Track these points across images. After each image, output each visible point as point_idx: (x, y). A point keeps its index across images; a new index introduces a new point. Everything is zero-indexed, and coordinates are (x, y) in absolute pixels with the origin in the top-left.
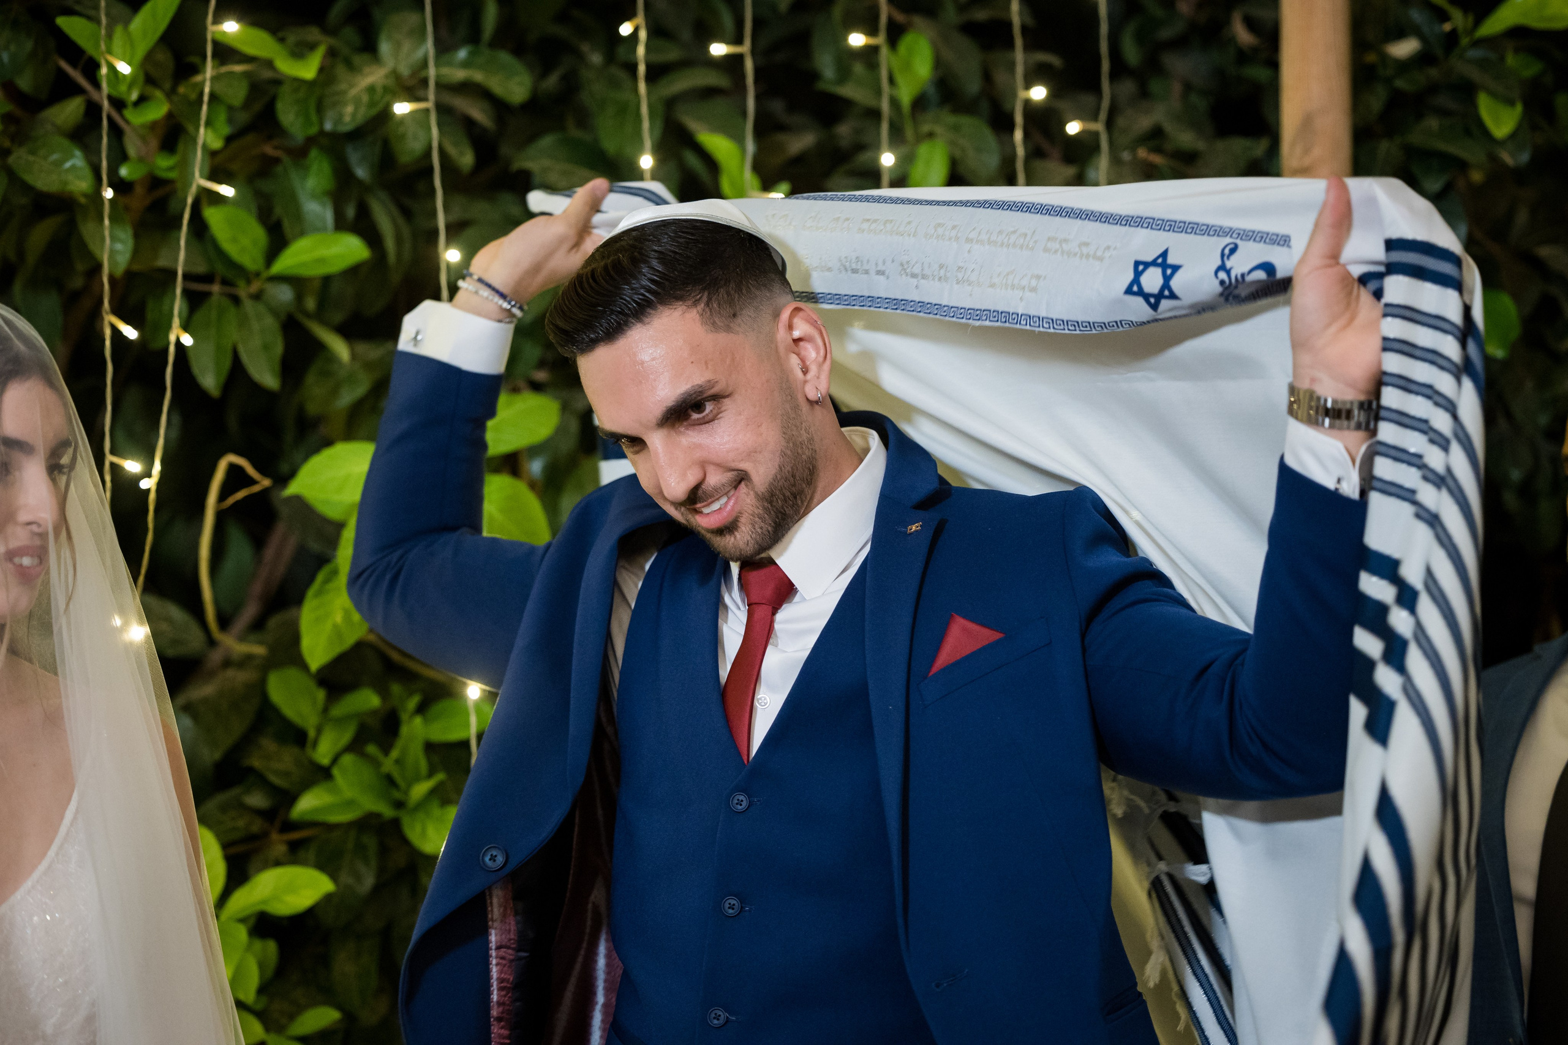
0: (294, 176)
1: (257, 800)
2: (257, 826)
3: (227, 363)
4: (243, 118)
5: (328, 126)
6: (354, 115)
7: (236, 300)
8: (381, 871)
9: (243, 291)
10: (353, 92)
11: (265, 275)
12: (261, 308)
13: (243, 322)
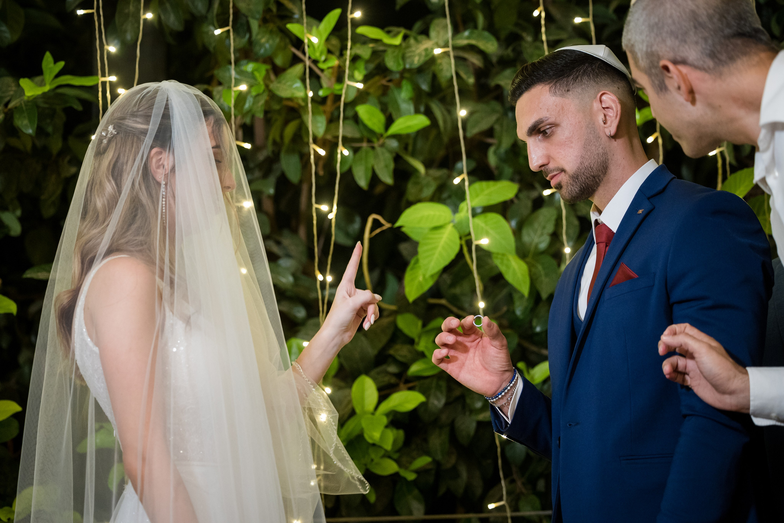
0: (396, 92)
1: (393, 369)
2: (393, 380)
3: (370, 174)
4: (372, 66)
5: (408, 66)
6: (419, 60)
7: (373, 148)
8: (448, 397)
9: (376, 145)
10: (418, 51)
11: (386, 135)
12: (384, 150)
13: (376, 156)
